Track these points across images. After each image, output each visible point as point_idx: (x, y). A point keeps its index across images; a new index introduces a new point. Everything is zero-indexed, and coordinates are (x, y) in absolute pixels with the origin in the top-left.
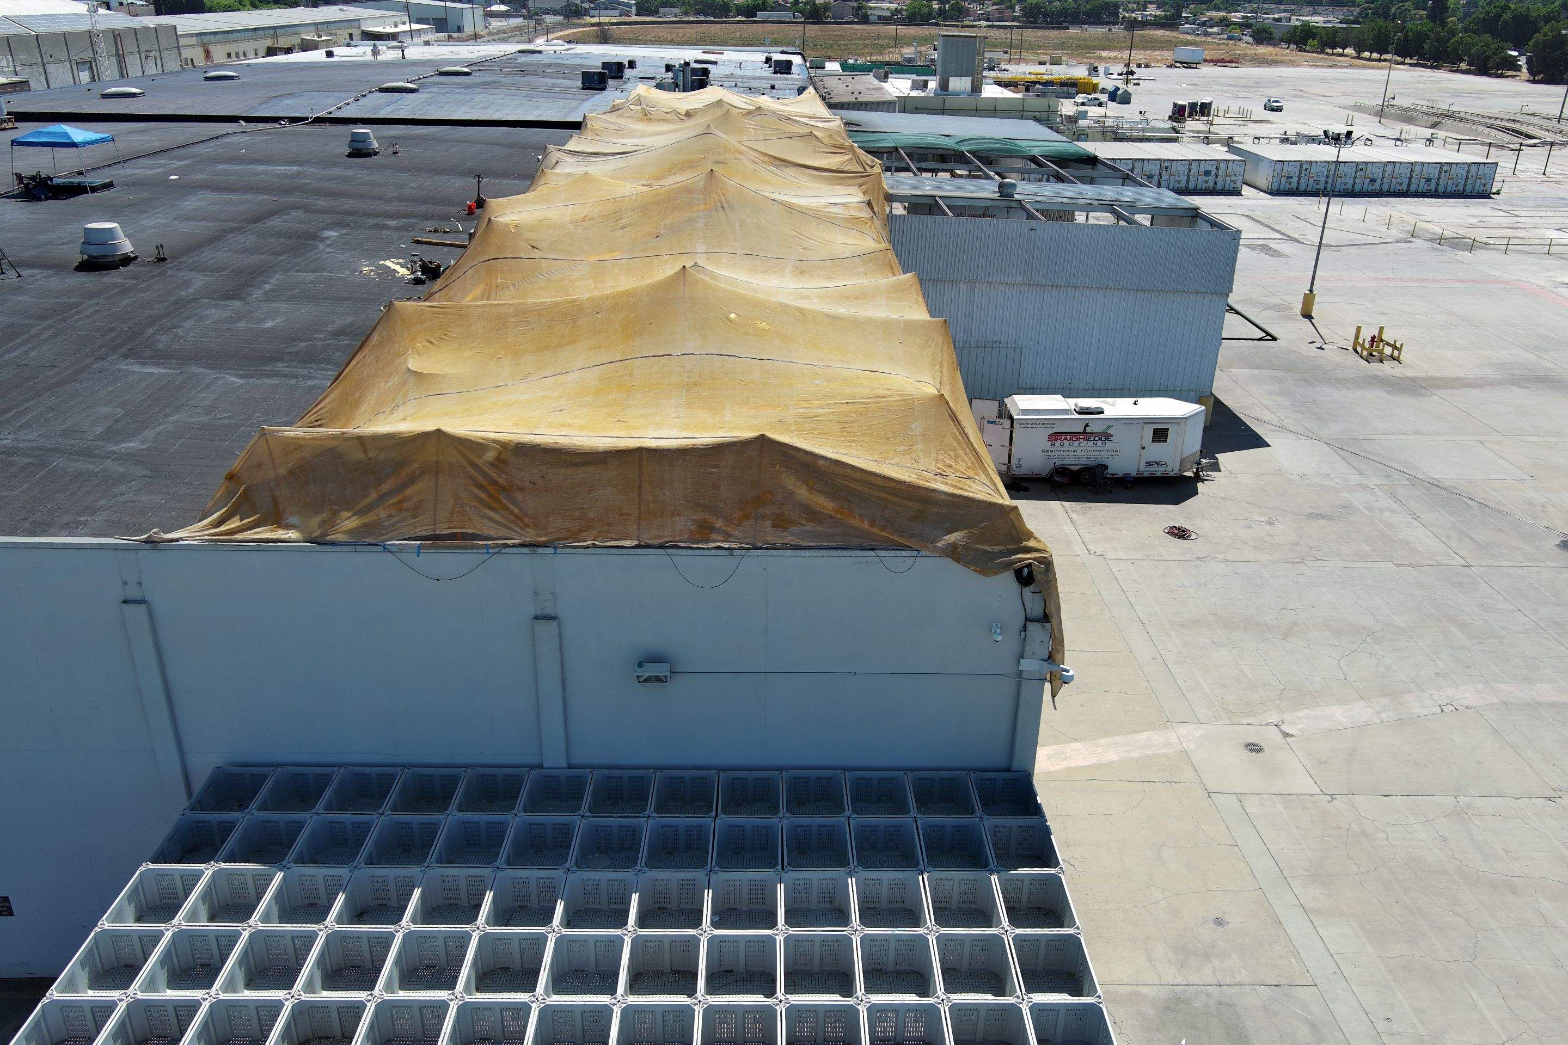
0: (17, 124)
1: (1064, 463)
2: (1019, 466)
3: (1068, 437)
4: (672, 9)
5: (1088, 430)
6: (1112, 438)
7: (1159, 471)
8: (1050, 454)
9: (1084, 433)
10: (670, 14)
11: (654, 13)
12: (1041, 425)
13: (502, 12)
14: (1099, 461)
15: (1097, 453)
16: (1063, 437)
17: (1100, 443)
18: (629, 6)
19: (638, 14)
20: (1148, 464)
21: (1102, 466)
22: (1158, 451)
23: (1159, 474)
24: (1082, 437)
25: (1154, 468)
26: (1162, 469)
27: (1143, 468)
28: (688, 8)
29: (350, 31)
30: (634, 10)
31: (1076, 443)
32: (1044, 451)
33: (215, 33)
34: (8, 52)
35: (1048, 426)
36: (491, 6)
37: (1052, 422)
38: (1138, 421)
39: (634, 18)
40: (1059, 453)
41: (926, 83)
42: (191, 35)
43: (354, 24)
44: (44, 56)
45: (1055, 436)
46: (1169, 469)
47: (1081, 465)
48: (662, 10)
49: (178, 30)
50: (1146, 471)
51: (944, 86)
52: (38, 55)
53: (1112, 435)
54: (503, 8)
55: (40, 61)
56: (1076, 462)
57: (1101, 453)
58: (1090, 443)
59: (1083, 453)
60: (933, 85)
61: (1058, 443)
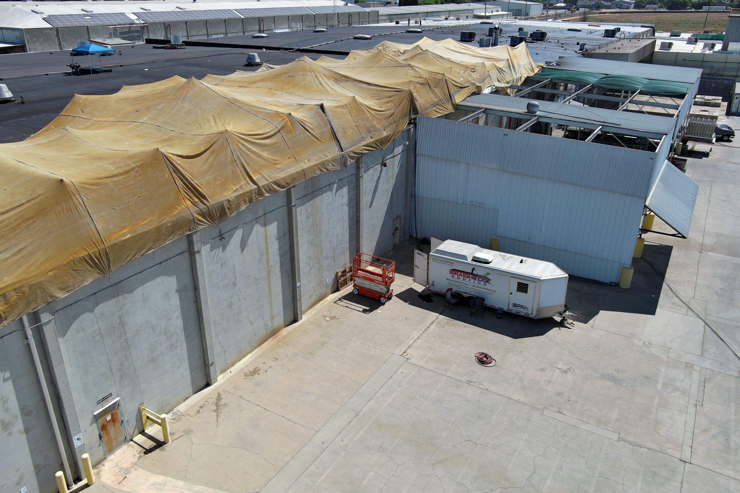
0: (186, 47)
1: (459, 290)
2: (433, 285)
3: (462, 274)
4: (653, 6)
5: (474, 272)
6: (490, 282)
7: (523, 312)
8: (451, 282)
9: (472, 274)
10: (651, 8)
11: (643, 7)
12: (445, 262)
13: (562, 7)
14: (481, 295)
15: (482, 290)
16: (459, 273)
17: (482, 283)
18: (630, 3)
19: (635, 8)
20: (515, 305)
21: (481, 298)
22: (520, 298)
23: (522, 314)
24: (471, 276)
25: (519, 309)
26: (525, 311)
27: (511, 307)
28: (663, 4)
29: (467, 15)
30: (633, 6)
31: (467, 279)
32: (447, 279)
33: (397, 15)
34: (301, 21)
35: (449, 264)
36: (556, 4)
37: (451, 262)
38: (507, 274)
39: (631, 10)
40: (457, 283)
41: (713, 46)
42: (385, 15)
43: (470, 11)
44: (316, 23)
45: (454, 271)
46: (530, 312)
47: (470, 294)
48: (647, 6)
49: (379, 13)
50: (514, 310)
51: (725, 48)
52: (314, 23)
53: (490, 280)
54: (563, 5)
55: (314, 25)
56: (468, 292)
57: (483, 290)
58: (476, 282)
59: (472, 287)
60: (719, 47)
61: (456, 276)
